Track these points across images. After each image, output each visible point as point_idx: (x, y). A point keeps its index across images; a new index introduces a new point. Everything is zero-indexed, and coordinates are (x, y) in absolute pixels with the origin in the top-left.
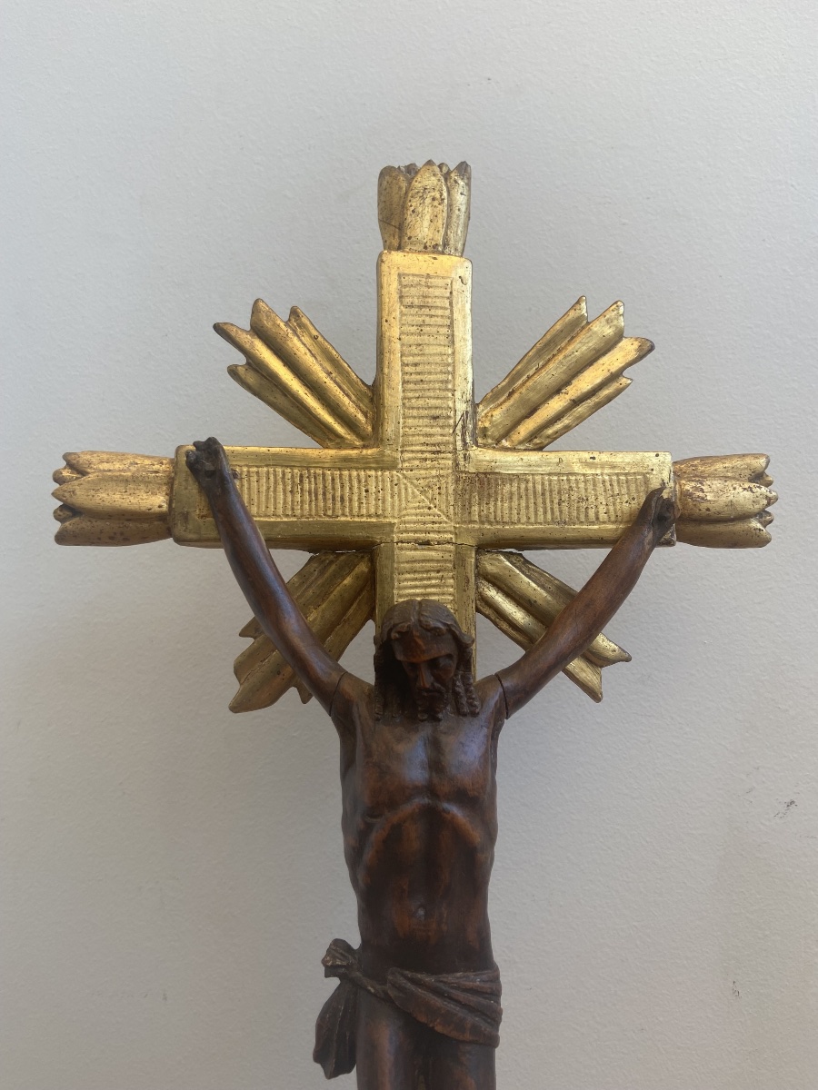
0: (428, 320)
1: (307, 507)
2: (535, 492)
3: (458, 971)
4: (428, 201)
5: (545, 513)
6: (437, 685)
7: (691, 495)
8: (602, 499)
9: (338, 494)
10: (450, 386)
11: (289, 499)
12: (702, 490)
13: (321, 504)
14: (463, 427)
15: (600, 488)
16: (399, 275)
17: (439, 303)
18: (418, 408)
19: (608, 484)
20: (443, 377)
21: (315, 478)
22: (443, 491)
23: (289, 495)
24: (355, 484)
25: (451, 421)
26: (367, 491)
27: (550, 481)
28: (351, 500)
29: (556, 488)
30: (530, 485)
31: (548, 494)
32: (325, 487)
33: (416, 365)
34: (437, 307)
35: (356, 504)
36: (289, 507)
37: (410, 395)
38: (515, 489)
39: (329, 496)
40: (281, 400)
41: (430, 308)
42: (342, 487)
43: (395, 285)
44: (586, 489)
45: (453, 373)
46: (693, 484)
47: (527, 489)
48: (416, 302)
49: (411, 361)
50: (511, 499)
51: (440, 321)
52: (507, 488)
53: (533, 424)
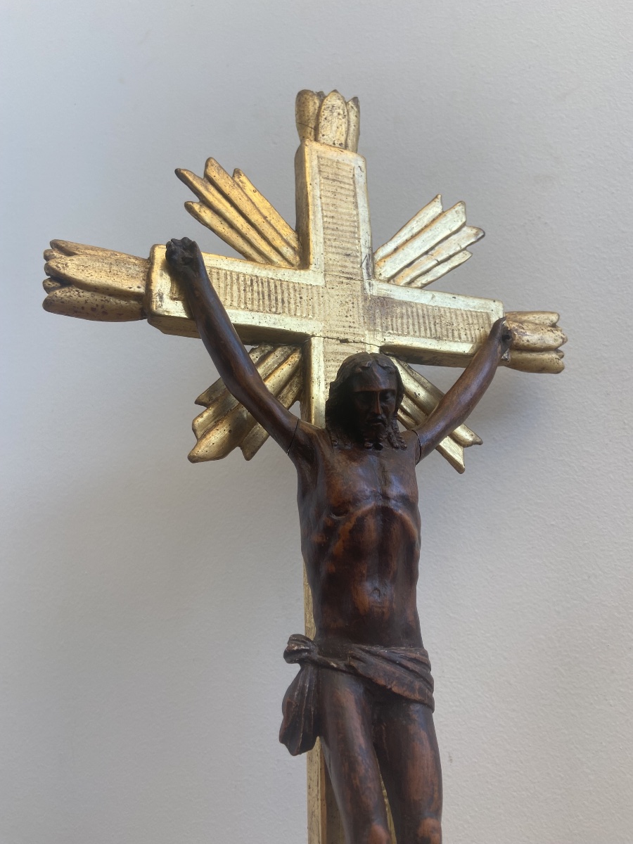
0: (339, 190)
1: (256, 302)
2: (418, 315)
3: (402, 646)
4: (335, 114)
5: (426, 330)
7: (516, 330)
8: (462, 325)
9: (280, 297)
10: (356, 236)
11: (243, 296)
12: (523, 328)
13: (267, 302)
14: (367, 264)
15: (460, 319)
16: (318, 157)
17: (346, 180)
18: (335, 247)
19: (465, 316)
20: (352, 229)
21: (262, 283)
22: (356, 306)
23: (242, 292)
24: (291, 291)
25: (359, 260)
26: (301, 298)
27: (428, 309)
28: (289, 303)
29: (431, 314)
30: (415, 310)
31: (426, 317)
32: (270, 291)
33: (333, 217)
34: (344, 183)
35: (293, 306)
36: (243, 301)
37: (329, 237)
38: (404, 311)
39: (273, 297)
41: (341, 182)
42: (283, 293)
43: (315, 162)
44: (451, 318)
45: (358, 228)
46: (517, 324)
47: (412, 312)
48: (331, 176)
49: (329, 214)
50: (402, 317)
51: (347, 193)
52: (398, 311)
53: (411, 273)
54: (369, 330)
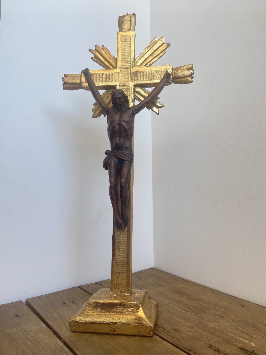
0: (126, 44)
1: (103, 80)
4: (127, 21)
5: (147, 78)
6: (121, 103)
7: (176, 73)
8: (158, 75)
9: (109, 77)
10: (130, 56)
12: (178, 72)
13: (106, 79)
14: (132, 63)
15: (158, 73)
16: (121, 36)
17: (128, 41)
18: (124, 61)
20: (129, 54)
21: (105, 75)
22: (128, 76)
23: (100, 78)
24: (112, 75)
25: (130, 63)
26: (114, 76)
29: (149, 73)
30: (144, 73)
31: (148, 75)
32: (107, 76)
35: (112, 79)
36: (100, 80)
37: (122, 58)
38: (141, 74)
40: (100, 62)
41: (126, 41)
43: (120, 38)
44: (155, 73)
46: (176, 71)
47: (144, 74)
48: (124, 41)
49: (123, 52)
50: (141, 76)
51: (128, 44)
52: (140, 74)
53: (146, 62)
54: (131, 81)
